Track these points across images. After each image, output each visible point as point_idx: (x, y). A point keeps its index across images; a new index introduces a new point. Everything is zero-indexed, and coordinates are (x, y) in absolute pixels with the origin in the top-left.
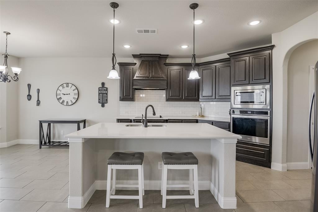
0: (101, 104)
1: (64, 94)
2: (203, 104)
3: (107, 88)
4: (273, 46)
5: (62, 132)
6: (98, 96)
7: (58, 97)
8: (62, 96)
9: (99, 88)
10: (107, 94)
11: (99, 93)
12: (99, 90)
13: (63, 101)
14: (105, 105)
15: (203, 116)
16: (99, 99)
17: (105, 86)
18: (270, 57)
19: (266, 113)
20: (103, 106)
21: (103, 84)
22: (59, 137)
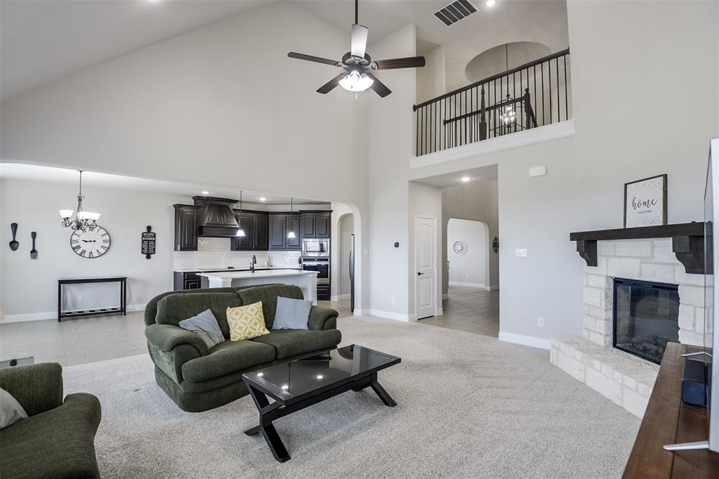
0: (145, 255)
1: (86, 242)
2: (270, 253)
3: (155, 234)
4: (332, 211)
5: (79, 298)
6: (141, 243)
7: (74, 245)
8: (81, 243)
9: (143, 234)
10: (154, 241)
11: (143, 241)
12: (143, 236)
13: (84, 251)
14: (152, 256)
15: (272, 266)
16: (143, 249)
17: (152, 231)
18: (330, 217)
19: (327, 260)
20: (148, 257)
21: (149, 228)
22: (74, 305)
